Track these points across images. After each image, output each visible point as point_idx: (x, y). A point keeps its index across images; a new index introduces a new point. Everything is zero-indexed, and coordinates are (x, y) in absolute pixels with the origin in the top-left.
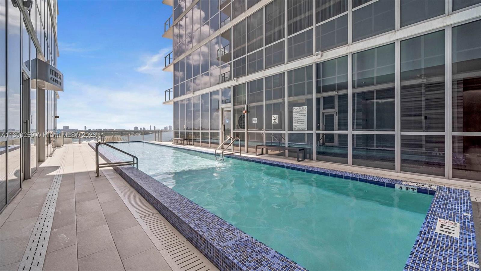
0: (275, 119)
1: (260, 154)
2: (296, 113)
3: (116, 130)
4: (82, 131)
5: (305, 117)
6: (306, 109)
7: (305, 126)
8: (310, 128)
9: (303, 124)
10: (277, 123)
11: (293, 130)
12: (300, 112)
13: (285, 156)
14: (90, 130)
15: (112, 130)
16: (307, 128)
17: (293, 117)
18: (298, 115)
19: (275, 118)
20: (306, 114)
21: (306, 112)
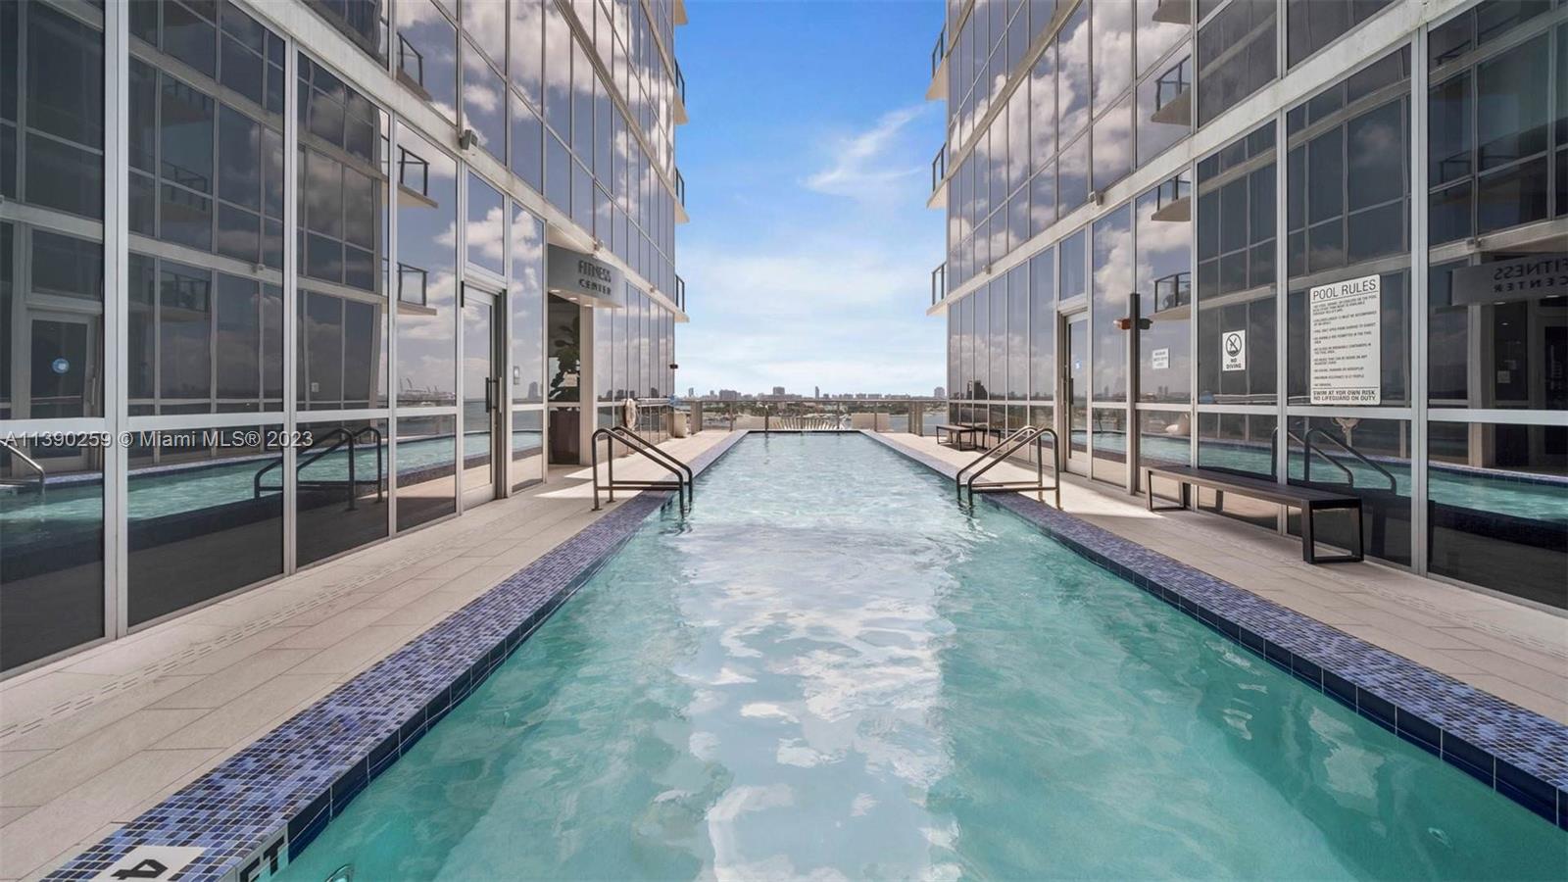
0: (1233, 349)
1: (1178, 505)
2: (1326, 316)
3: (887, 397)
4: (810, 400)
5: (1369, 333)
6: (1378, 288)
7: (1372, 379)
8: (1394, 389)
9: (1358, 372)
10: (1243, 368)
11: (1313, 402)
12: (1347, 310)
13: (1276, 528)
14: (826, 396)
15: (877, 396)
16: (1378, 392)
17: (1313, 335)
18: (1334, 324)
19: (1232, 344)
20: (1376, 319)
21: (1374, 304)
